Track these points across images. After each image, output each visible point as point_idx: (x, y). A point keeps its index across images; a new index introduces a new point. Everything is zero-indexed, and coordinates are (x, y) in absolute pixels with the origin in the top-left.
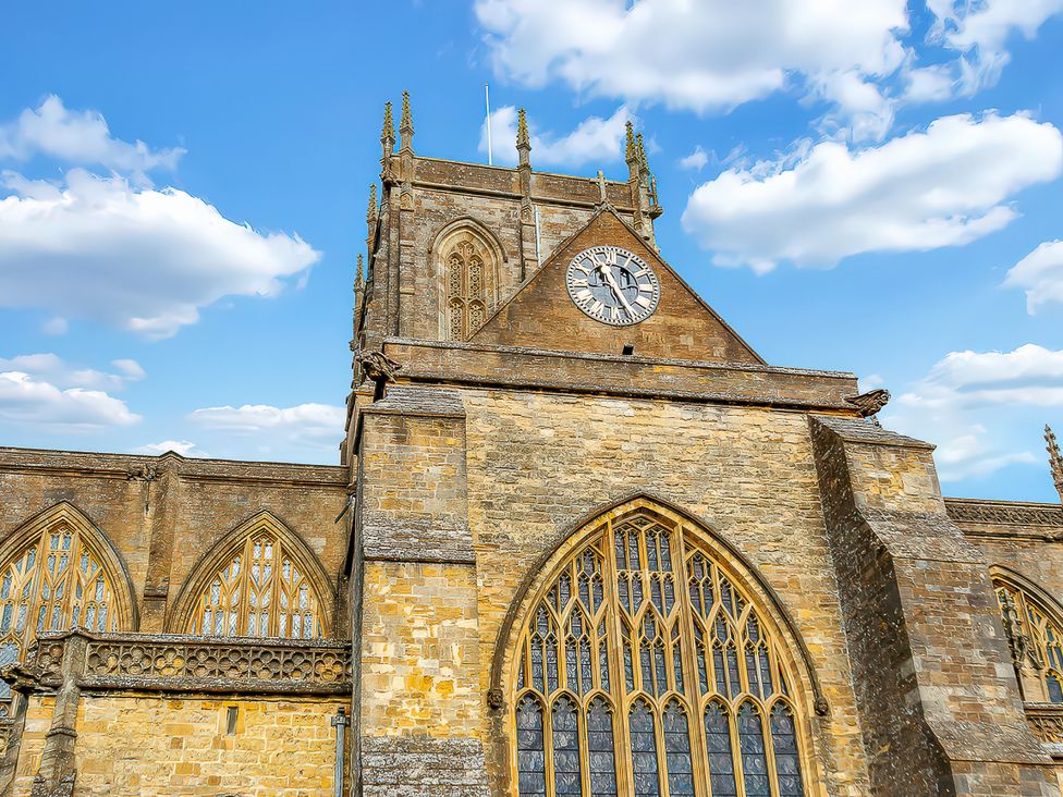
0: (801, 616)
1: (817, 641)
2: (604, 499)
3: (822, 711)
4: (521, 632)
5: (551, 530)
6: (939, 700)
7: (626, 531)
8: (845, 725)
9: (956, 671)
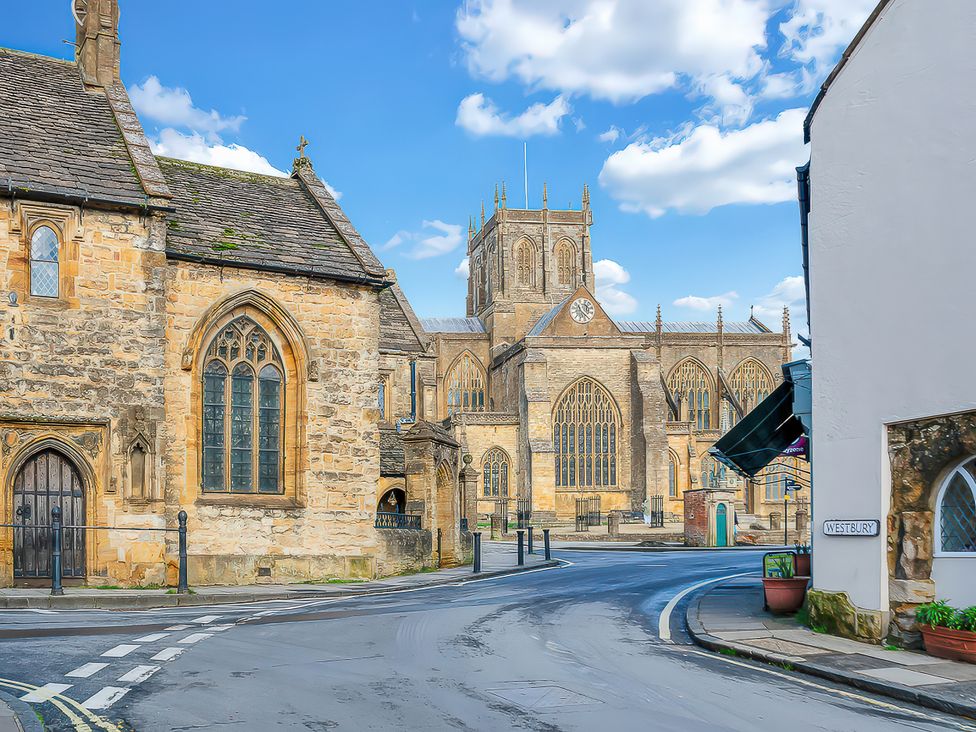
0: (620, 404)
1: (624, 410)
2: (577, 377)
3: (622, 426)
4: (556, 409)
5: (563, 385)
6: (647, 428)
7: (581, 385)
8: (627, 429)
9: (653, 422)
